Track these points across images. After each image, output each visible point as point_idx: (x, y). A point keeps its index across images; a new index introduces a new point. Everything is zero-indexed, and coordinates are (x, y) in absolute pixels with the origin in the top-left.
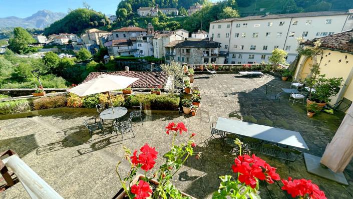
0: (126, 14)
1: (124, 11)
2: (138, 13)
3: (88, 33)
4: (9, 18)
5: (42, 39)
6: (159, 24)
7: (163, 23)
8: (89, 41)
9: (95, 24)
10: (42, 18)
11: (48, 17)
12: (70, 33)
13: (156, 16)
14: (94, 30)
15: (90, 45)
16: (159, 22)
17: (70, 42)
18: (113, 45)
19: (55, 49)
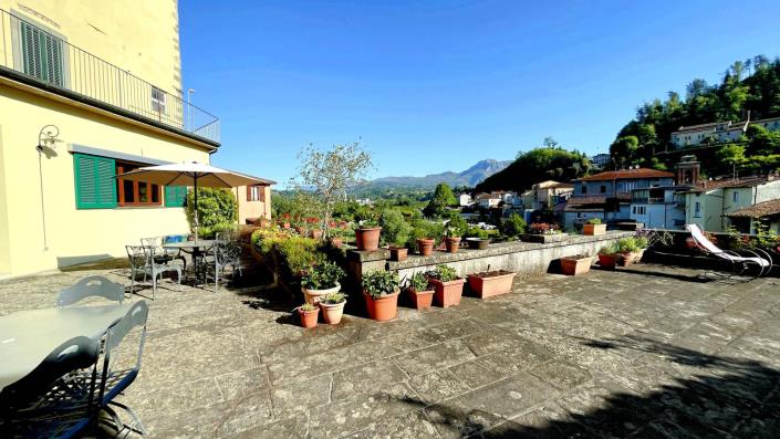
0: (636, 147)
1: (630, 141)
2: (673, 141)
3: (537, 188)
4: (443, 174)
5: (465, 200)
6: (745, 160)
7: (762, 158)
8: (533, 204)
9: (557, 172)
10: (480, 171)
11: (489, 169)
12: (506, 190)
13: (738, 142)
14: (550, 183)
15: (531, 210)
16: (747, 154)
17: (501, 204)
18: (567, 209)
19: (476, 215)
